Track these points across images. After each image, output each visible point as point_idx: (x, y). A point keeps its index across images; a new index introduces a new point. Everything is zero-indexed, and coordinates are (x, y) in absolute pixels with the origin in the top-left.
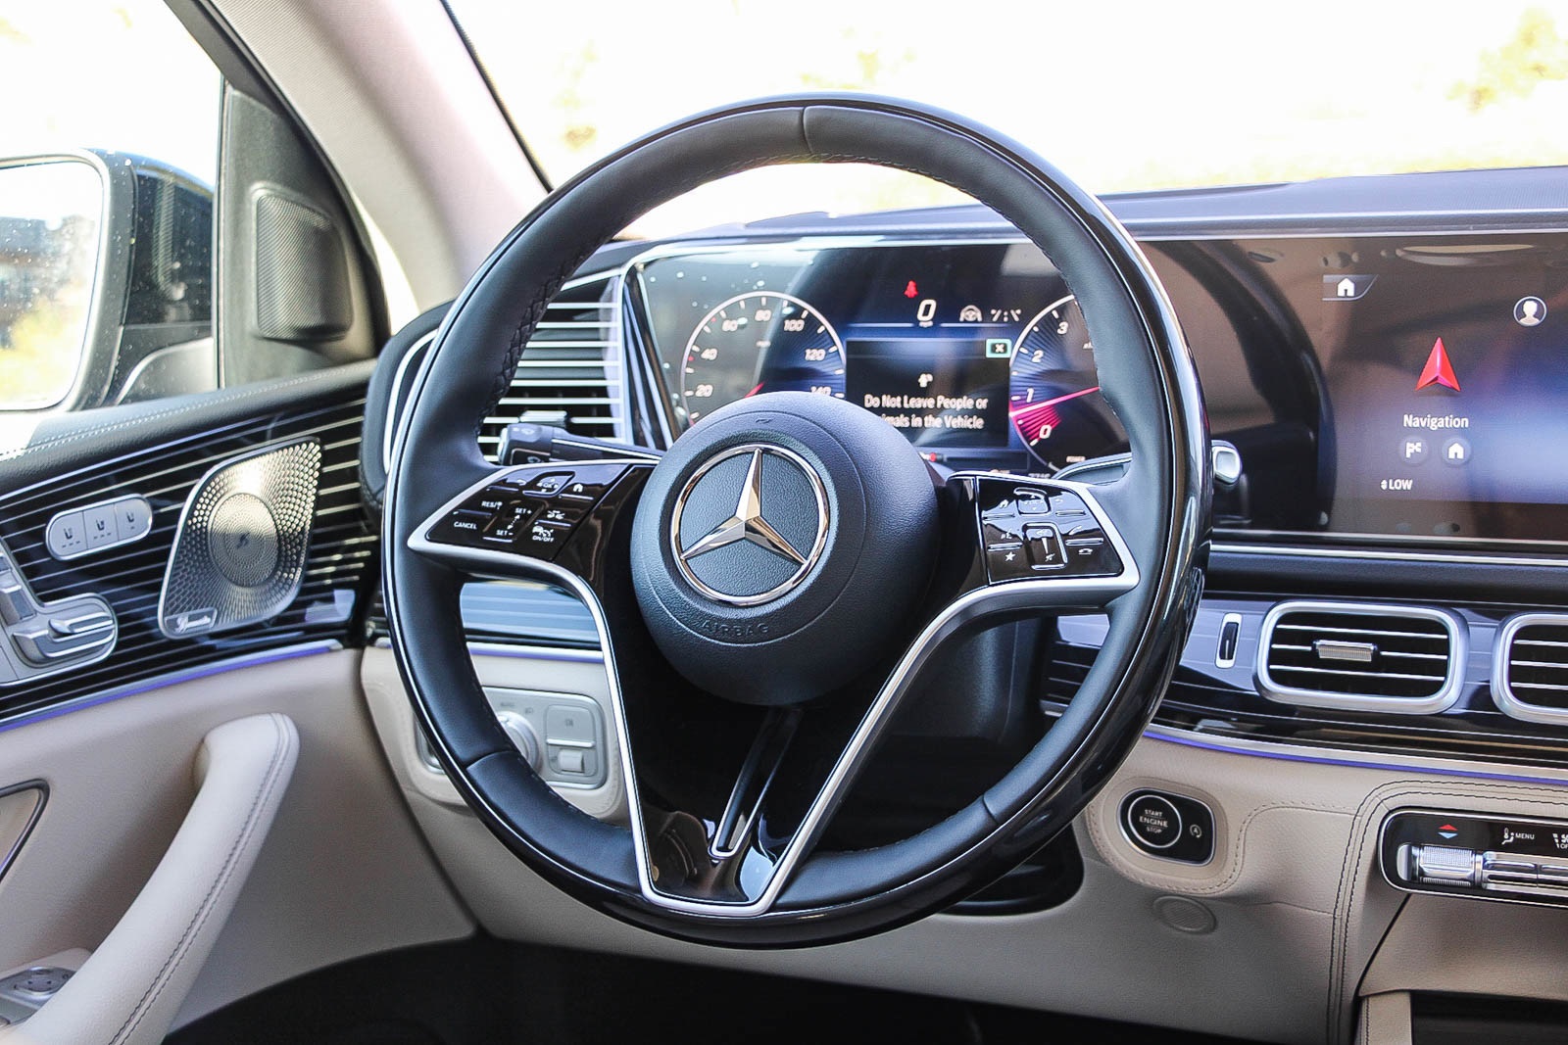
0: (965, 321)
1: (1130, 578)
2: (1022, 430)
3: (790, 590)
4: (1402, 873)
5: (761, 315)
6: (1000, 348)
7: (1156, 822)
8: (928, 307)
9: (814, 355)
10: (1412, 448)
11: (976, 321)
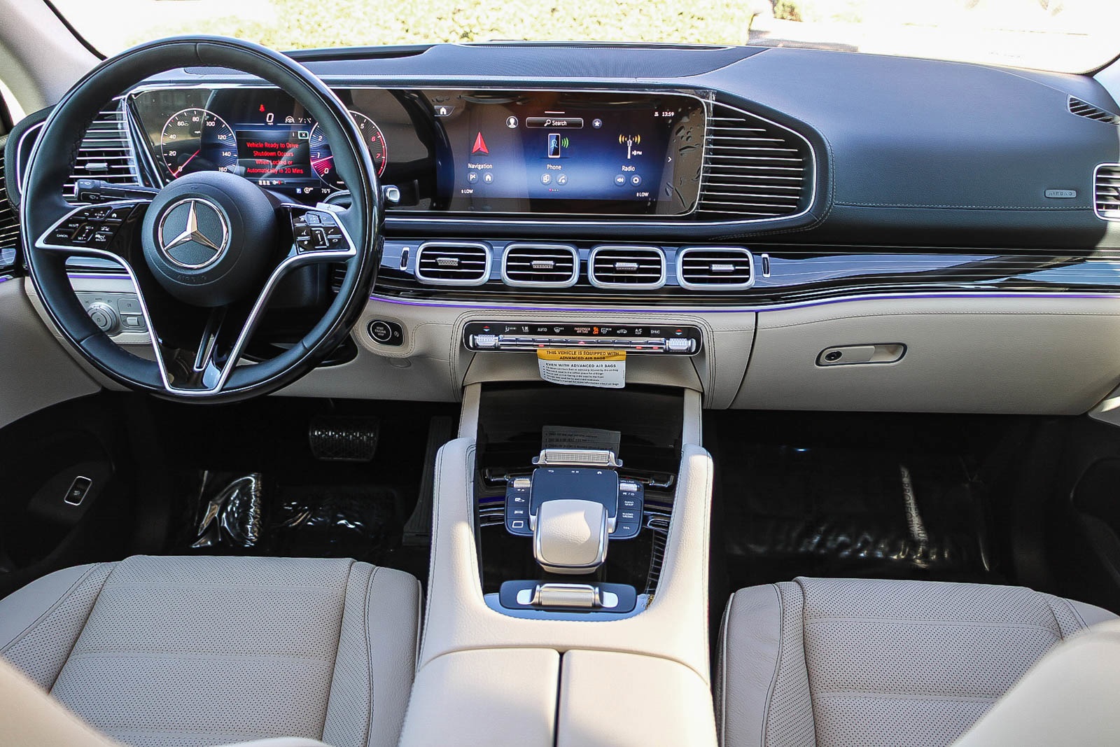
0: (288, 123)
1: (353, 251)
2: (316, 171)
4: (471, 345)
5: (195, 119)
6: (304, 135)
7: (382, 332)
8: (270, 116)
9: (222, 137)
10: (472, 177)
11: (292, 123)
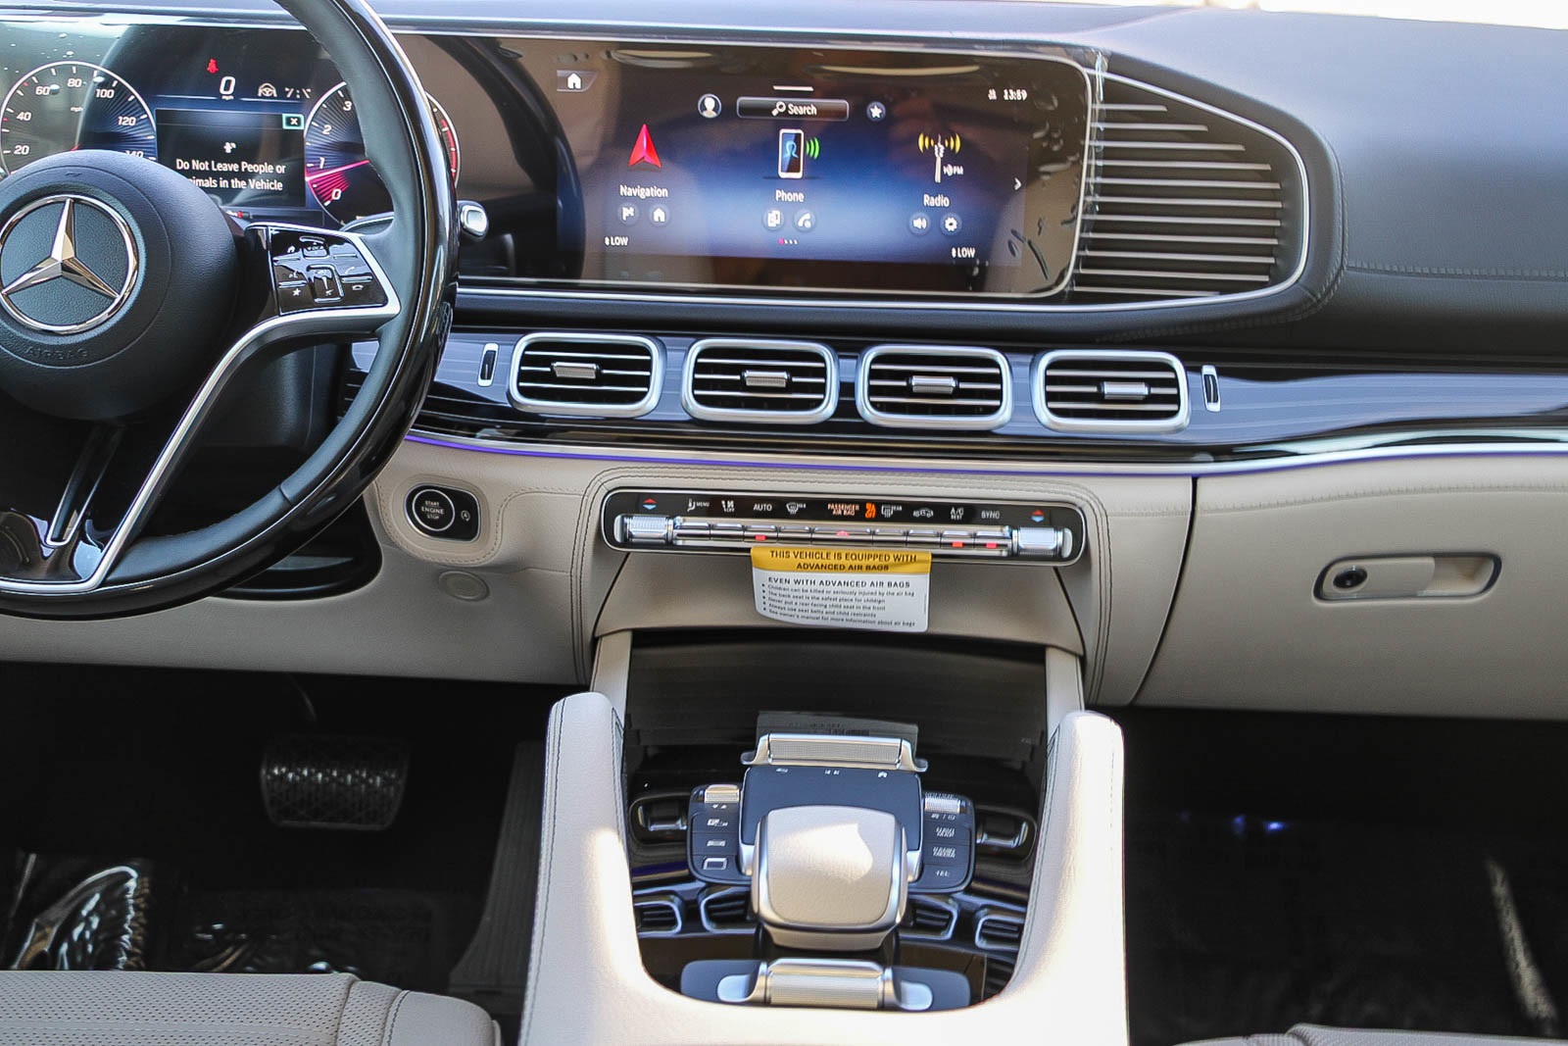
0: (263, 97)
1: (393, 307)
2: (316, 192)
3: (105, 320)
4: (618, 538)
5: (73, 83)
6: (294, 121)
7: (434, 510)
8: (228, 83)
9: (126, 121)
10: (627, 212)
11: (272, 97)
